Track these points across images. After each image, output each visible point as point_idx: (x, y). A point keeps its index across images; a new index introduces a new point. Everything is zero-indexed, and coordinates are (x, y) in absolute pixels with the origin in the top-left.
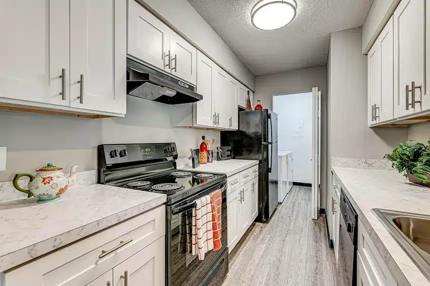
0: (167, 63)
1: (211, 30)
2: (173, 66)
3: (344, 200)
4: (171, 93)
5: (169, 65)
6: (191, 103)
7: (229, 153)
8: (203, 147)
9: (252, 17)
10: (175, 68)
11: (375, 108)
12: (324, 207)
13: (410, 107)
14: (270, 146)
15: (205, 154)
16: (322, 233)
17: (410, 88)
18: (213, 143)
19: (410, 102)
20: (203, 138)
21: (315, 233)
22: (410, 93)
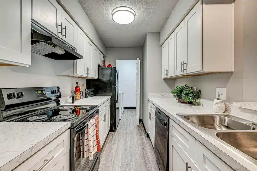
0: (60, 31)
1: (85, 14)
2: (63, 34)
3: (159, 112)
4: (60, 52)
5: (61, 32)
6: (73, 60)
7: (93, 93)
8: (77, 89)
9: (112, 15)
10: (65, 35)
11: (166, 71)
12: (141, 118)
13: (182, 71)
14: (117, 88)
15: (78, 94)
16: (142, 131)
17: (183, 64)
18: (83, 87)
19: (183, 69)
20: (77, 83)
21: (139, 132)
22: (182, 66)
